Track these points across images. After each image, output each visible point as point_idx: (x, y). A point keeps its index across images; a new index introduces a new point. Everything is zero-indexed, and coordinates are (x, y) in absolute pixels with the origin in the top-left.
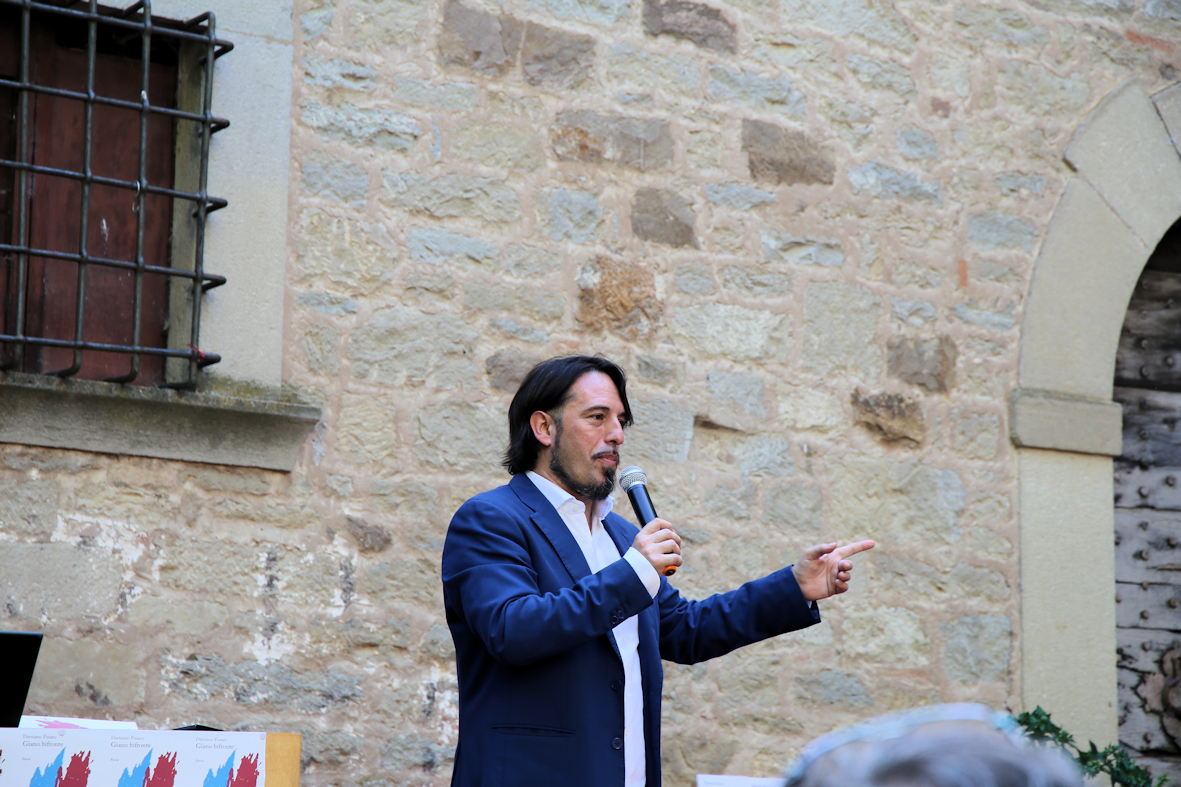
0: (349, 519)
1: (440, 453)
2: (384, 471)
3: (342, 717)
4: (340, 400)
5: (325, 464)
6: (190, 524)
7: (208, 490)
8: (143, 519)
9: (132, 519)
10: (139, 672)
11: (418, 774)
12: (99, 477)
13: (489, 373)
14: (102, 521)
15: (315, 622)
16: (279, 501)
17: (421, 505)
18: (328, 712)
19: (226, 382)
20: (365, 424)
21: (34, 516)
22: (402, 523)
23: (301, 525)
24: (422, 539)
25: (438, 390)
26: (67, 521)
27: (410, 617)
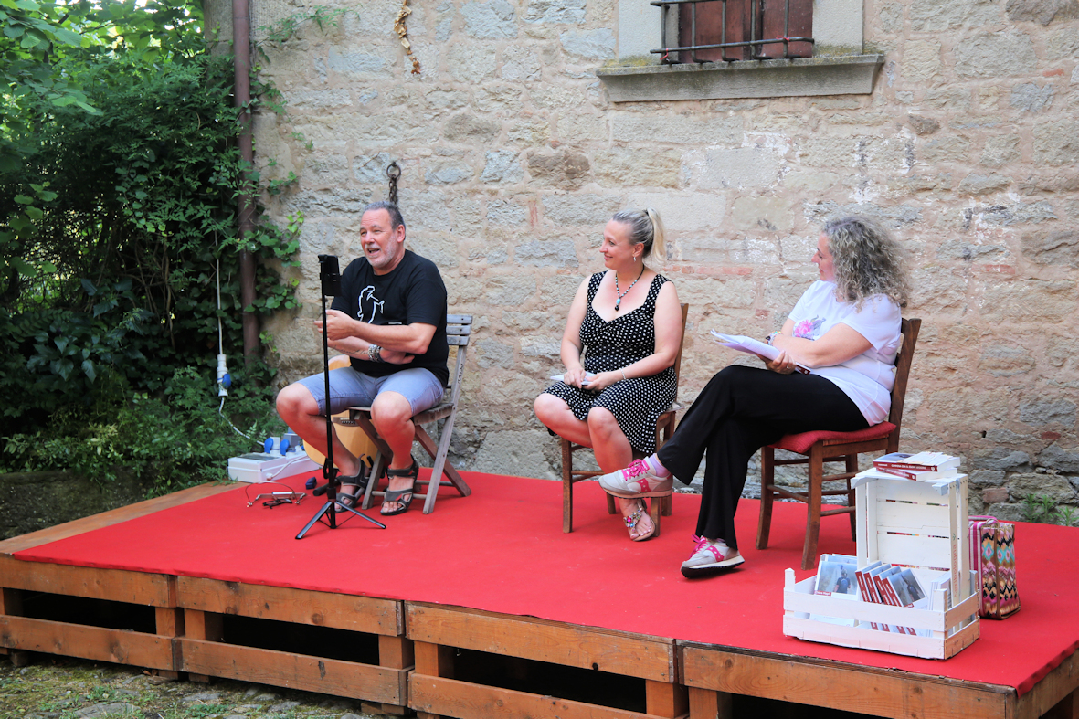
0: (911, 117)
1: (972, 68)
2: (934, 85)
3: (911, 232)
4: (903, 45)
5: (895, 86)
6: (815, 130)
7: (824, 110)
8: (788, 130)
9: (783, 131)
10: (789, 212)
11: (961, 263)
12: (764, 110)
13: (1008, 11)
14: (767, 134)
15: (891, 178)
16: (866, 111)
17: (960, 102)
18: (902, 229)
19: (829, 48)
20: (920, 58)
21: (732, 135)
22: (947, 115)
23: (881, 123)
24: (960, 123)
25: (971, 29)
26: (749, 136)
27: (953, 170)
